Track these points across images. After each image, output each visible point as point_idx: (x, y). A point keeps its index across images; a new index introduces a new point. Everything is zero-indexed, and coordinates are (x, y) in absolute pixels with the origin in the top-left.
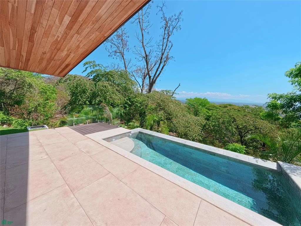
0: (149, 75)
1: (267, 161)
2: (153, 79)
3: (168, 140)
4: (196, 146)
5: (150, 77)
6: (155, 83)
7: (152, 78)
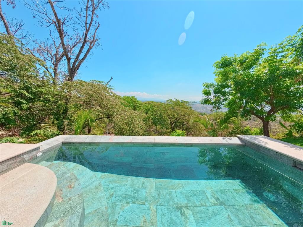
0: (67, 56)
1: (232, 138)
2: (75, 63)
3: (127, 143)
4: (169, 142)
5: (69, 59)
6: (78, 69)
7: (72, 61)
